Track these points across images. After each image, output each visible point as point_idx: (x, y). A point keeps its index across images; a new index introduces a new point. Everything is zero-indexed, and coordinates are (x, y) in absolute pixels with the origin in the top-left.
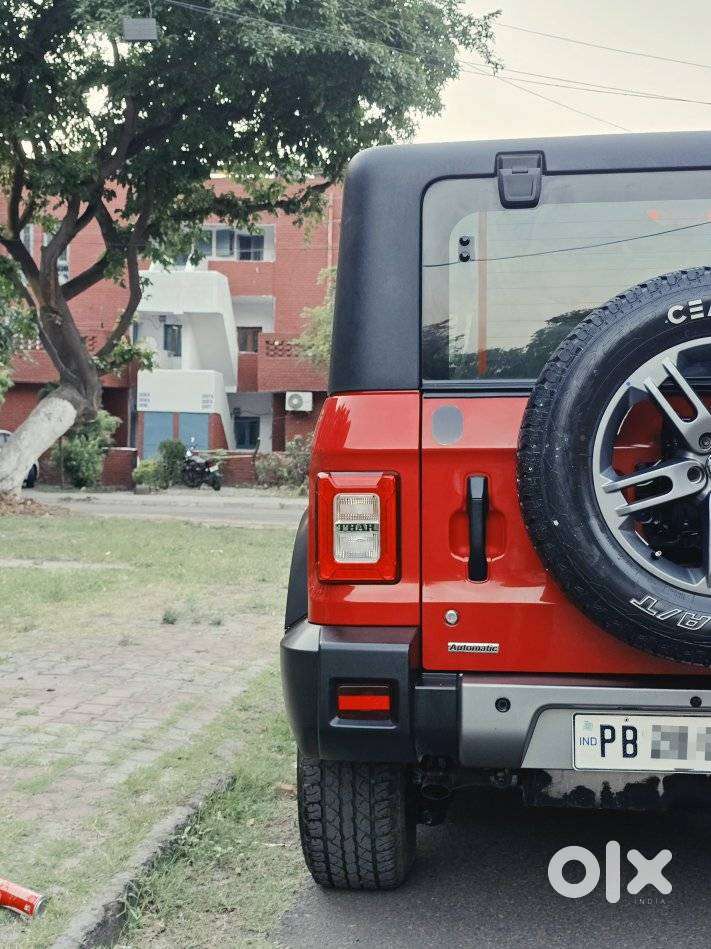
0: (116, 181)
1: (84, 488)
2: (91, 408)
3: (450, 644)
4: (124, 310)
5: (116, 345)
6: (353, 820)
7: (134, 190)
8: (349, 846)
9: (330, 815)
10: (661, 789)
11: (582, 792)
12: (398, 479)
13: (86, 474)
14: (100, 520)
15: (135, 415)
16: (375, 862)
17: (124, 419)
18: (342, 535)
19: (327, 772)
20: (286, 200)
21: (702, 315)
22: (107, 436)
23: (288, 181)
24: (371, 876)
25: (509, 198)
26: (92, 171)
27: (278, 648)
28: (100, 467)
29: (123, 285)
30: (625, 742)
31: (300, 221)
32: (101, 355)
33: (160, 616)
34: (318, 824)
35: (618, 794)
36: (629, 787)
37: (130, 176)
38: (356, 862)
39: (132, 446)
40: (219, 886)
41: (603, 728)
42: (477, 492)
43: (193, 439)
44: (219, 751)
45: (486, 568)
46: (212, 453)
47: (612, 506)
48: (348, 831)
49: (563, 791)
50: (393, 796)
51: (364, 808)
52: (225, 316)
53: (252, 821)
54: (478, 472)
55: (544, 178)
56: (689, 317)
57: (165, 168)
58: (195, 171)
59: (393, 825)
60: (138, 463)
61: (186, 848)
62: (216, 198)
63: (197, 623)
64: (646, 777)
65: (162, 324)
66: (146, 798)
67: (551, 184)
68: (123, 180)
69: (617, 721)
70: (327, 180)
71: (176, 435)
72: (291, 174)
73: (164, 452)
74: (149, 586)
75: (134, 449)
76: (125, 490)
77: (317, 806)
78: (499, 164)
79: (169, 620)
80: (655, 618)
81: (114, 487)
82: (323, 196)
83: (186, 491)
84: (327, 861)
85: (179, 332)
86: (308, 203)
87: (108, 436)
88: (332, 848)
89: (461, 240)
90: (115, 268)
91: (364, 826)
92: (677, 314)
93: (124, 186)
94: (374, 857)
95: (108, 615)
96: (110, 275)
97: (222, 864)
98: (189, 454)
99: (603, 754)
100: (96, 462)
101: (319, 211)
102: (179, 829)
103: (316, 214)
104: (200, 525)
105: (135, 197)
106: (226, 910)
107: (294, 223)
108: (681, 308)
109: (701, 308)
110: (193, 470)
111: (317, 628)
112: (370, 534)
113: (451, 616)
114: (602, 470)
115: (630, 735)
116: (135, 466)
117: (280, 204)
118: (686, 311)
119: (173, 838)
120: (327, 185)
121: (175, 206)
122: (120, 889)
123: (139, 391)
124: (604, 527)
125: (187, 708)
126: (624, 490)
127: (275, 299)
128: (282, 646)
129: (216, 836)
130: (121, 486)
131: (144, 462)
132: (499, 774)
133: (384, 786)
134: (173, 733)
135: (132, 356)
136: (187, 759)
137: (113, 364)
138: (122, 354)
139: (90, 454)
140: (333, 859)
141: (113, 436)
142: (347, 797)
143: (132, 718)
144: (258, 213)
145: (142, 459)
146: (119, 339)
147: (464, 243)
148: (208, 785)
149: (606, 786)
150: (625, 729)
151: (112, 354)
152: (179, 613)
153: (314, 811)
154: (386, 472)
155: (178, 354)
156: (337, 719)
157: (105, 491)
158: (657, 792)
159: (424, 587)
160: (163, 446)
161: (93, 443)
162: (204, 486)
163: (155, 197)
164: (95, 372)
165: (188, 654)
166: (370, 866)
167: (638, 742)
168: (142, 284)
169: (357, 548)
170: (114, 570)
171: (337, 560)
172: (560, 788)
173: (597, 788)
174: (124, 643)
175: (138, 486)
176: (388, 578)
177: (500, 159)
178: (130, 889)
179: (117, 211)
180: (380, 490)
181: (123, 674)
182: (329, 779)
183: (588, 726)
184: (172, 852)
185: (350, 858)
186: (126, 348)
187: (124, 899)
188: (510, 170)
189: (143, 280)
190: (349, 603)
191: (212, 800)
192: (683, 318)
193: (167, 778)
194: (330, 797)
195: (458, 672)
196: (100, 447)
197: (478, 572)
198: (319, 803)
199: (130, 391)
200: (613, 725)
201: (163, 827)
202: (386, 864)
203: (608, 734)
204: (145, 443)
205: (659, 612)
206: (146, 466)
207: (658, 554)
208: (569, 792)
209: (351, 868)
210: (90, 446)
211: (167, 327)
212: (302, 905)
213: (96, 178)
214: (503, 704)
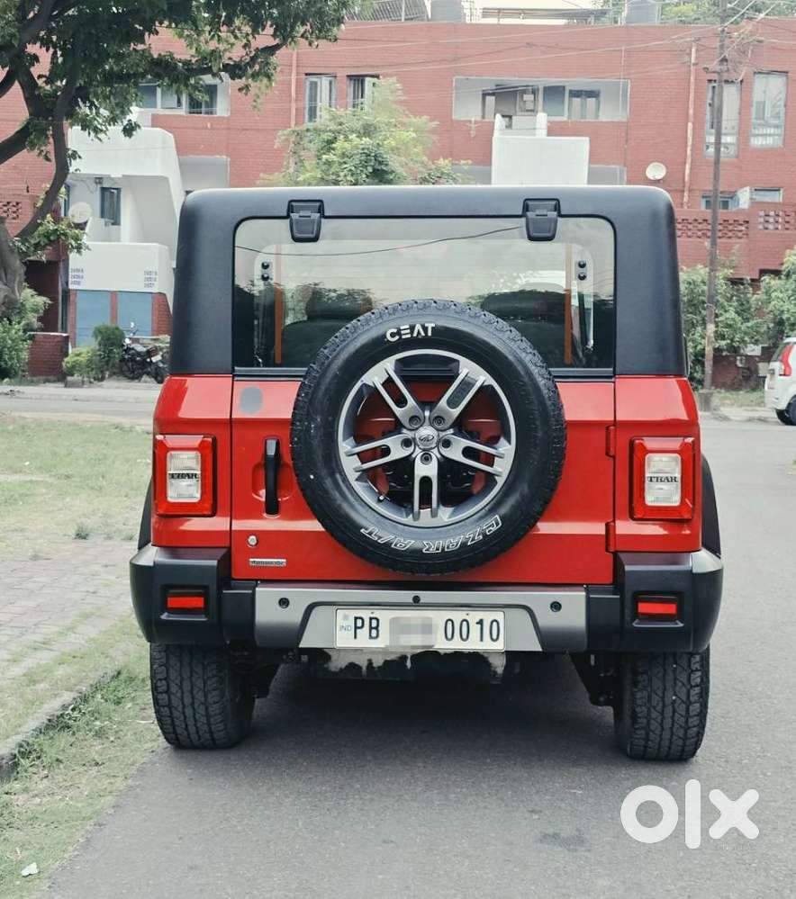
0: (38, 44)
1: (6, 380)
2: (12, 296)
3: (251, 560)
4: (49, 186)
5: (41, 224)
6: (191, 692)
7: (59, 53)
8: (189, 712)
9: (174, 689)
10: (409, 664)
11: (353, 667)
12: (214, 440)
13: (10, 363)
14: (22, 422)
15: (67, 293)
16: (209, 725)
17: (54, 299)
18: (173, 481)
19: (171, 656)
20: (232, 63)
21: (409, 336)
22: (33, 318)
23: (236, 37)
24: (208, 736)
25: (298, 235)
26: (12, 36)
27: (128, 564)
28: (25, 355)
29: (47, 159)
30: (371, 628)
31: (247, 87)
32: (25, 235)
33: (72, 532)
34: (165, 696)
35: (379, 667)
36: (386, 662)
37: (54, 38)
38: (195, 725)
39: (64, 329)
40: (96, 749)
41: (356, 618)
42: (271, 451)
43: (133, 324)
44: (111, 652)
45: (278, 506)
46: (155, 340)
47: (351, 466)
48: (187, 701)
49: (339, 666)
50: (222, 674)
51: (199, 683)
52: (171, 181)
53: (130, 705)
54: (272, 437)
55: (323, 220)
56: (400, 337)
57: (93, 31)
58: (127, 33)
59: (222, 695)
60: (70, 351)
61: (71, 722)
62: (153, 59)
63: (109, 537)
64: (398, 655)
65: (99, 186)
66: (41, 686)
67: (327, 225)
68: (46, 43)
69: (366, 614)
70: (278, 41)
71: (114, 317)
72: (239, 29)
73: (99, 338)
74: (68, 500)
75: (64, 335)
76: (54, 382)
77: (164, 682)
78: (290, 209)
79: (81, 536)
80: (376, 541)
81: (41, 378)
82: (273, 59)
83: (125, 383)
84: (173, 724)
85: (118, 197)
86: (257, 67)
87: (35, 320)
88: (176, 714)
89: (263, 264)
90: (39, 139)
91: (200, 696)
92: (393, 335)
93: (47, 50)
94: (208, 720)
95: (22, 530)
96: (32, 146)
97: (100, 734)
98: (127, 341)
99: (355, 637)
100: (21, 350)
101: (269, 77)
102: (65, 707)
103: (265, 80)
104: (131, 429)
105: (60, 60)
106: (97, 764)
107: (240, 90)
108: (395, 331)
109: (408, 331)
110: (132, 359)
111: (156, 548)
112: (194, 480)
113: (252, 540)
114: (344, 440)
115: (374, 623)
116: (66, 354)
117: (226, 68)
118: (399, 333)
119: (59, 713)
120: (277, 47)
121: (107, 67)
122: (13, 746)
123: (70, 267)
124: (345, 479)
125: (87, 616)
126: (358, 454)
127: (229, 159)
128: (131, 563)
129: (96, 714)
130: (52, 378)
131: (77, 350)
132: (290, 654)
133: (214, 666)
134: (71, 637)
135: (59, 237)
136: (82, 658)
137: (37, 246)
138: (47, 235)
139: (13, 341)
140: (177, 722)
141: (40, 319)
142: (186, 675)
143: (35, 625)
144: (201, 77)
145: (74, 346)
146: (44, 218)
147: (265, 267)
148: (94, 677)
149: (370, 663)
150: (371, 619)
151: (36, 233)
152: (91, 529)
153: (162, 685)
154: (206, 435)
155: (116, 222)
156: (166, 614)
157: (32, 383)
158: (406, 666)
159: (233, 521)
160: (98, 332)
161: (17, 328)
162: (145, 378)
163: (83, 62)
164: (16, 255)
165: (96, 568)
166: (206, 727)
167: (380, 628)
168: (69, 157)
169: (185, 491)
170: (31, 481)
171: (170, 499)
172: (338, 663)
173: (363, 664)
174: (35, 558)
175: (69, 378)
176: (206, 513)
177: (292, 206)
178: (21, 746)
179: (40, 77)
180: (201, 448)
181: (30, 586)
182: (172, 662)
183: (346, 617)
184: (57, 724)
185: (191, 722)
186: (51, 228)
187: (16, 752)
188: (298, 215)
189: (70, 152)
190: (185, 532)
191: (96, 688)
192: (397, 337)
193: (61, 672)
194: (173, 675)
195: (257, 580)
196: (25, 331)
197: (272, 508)
198: (165, 679)
199: (61, 265)
200: (362, 616)
201: (53, 706)
202: (218, 727)
203: (359, 623)
204: (78, 326)
205: (380, 538)
206: (78, 355)
207: (381, 498)
208: (343, 667)
209: (192, 729)
210: (13, 331)
211: (103, 190)
212: (155, 759)
213: (16, 43)
214: (284, 602)
